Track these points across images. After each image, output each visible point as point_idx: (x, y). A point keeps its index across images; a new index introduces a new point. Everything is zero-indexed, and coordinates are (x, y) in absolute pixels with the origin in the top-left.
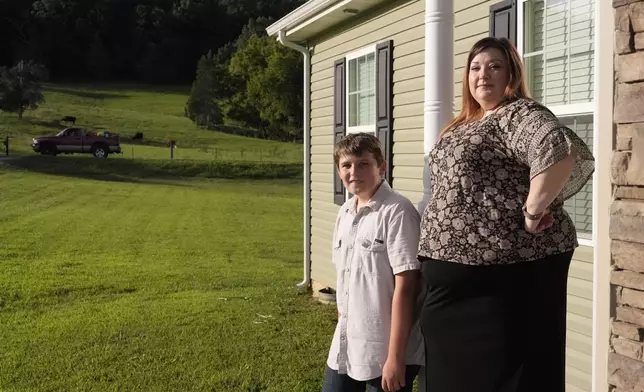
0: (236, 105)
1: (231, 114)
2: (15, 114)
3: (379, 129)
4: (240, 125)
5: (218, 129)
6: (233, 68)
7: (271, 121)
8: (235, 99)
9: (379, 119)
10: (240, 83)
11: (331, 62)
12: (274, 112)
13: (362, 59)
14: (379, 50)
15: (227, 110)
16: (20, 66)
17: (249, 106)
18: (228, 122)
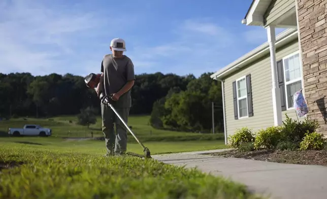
0: (168, 119)
1: (166, 123)
2: (87, 127)
3: (248, 96)
4: (169, 127)
5: (161, 129)
6: (167, 105)
7: (182, 125)
8: (168, 117)
9: (248, 93)
10: (169, 111)
11: (232, 83)
12: (183, 121)
13: (241, 80)
14: (247, 76)
15: (164, 121)
16: (88, 109)
17: (173, 120)
18: (165, 126)
